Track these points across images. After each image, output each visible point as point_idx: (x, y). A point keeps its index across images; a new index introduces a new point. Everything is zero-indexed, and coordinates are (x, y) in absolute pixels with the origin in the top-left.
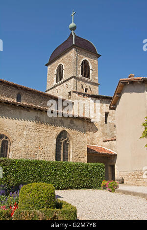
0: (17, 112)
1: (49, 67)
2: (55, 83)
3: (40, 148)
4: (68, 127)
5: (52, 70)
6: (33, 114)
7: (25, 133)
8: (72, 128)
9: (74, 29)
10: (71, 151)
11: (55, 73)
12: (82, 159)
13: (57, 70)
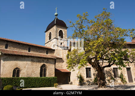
0: (23, 58)
1: (46, 33)
2: (48, 40)
3: (33, 72)
4: (46, 62)
5: (47, 34)
6: (31, 59)
7: (27, 66)
8: (48, 63)
9: (57, 15)
10: (47, 72)
11: (49, 36)
12: (52, 75)
13: (49, 34)
